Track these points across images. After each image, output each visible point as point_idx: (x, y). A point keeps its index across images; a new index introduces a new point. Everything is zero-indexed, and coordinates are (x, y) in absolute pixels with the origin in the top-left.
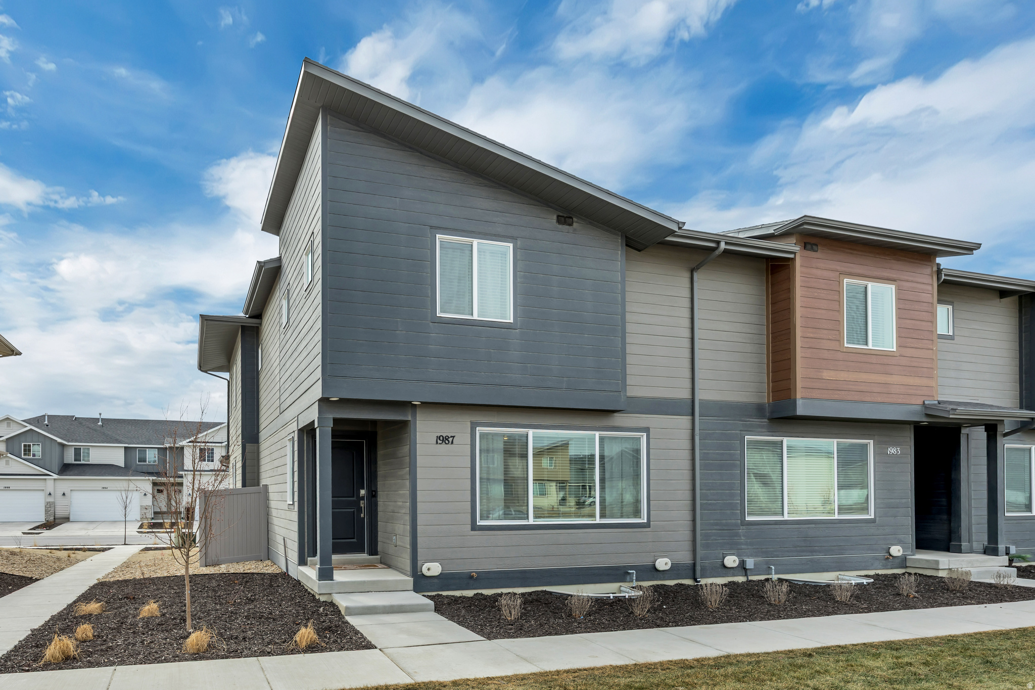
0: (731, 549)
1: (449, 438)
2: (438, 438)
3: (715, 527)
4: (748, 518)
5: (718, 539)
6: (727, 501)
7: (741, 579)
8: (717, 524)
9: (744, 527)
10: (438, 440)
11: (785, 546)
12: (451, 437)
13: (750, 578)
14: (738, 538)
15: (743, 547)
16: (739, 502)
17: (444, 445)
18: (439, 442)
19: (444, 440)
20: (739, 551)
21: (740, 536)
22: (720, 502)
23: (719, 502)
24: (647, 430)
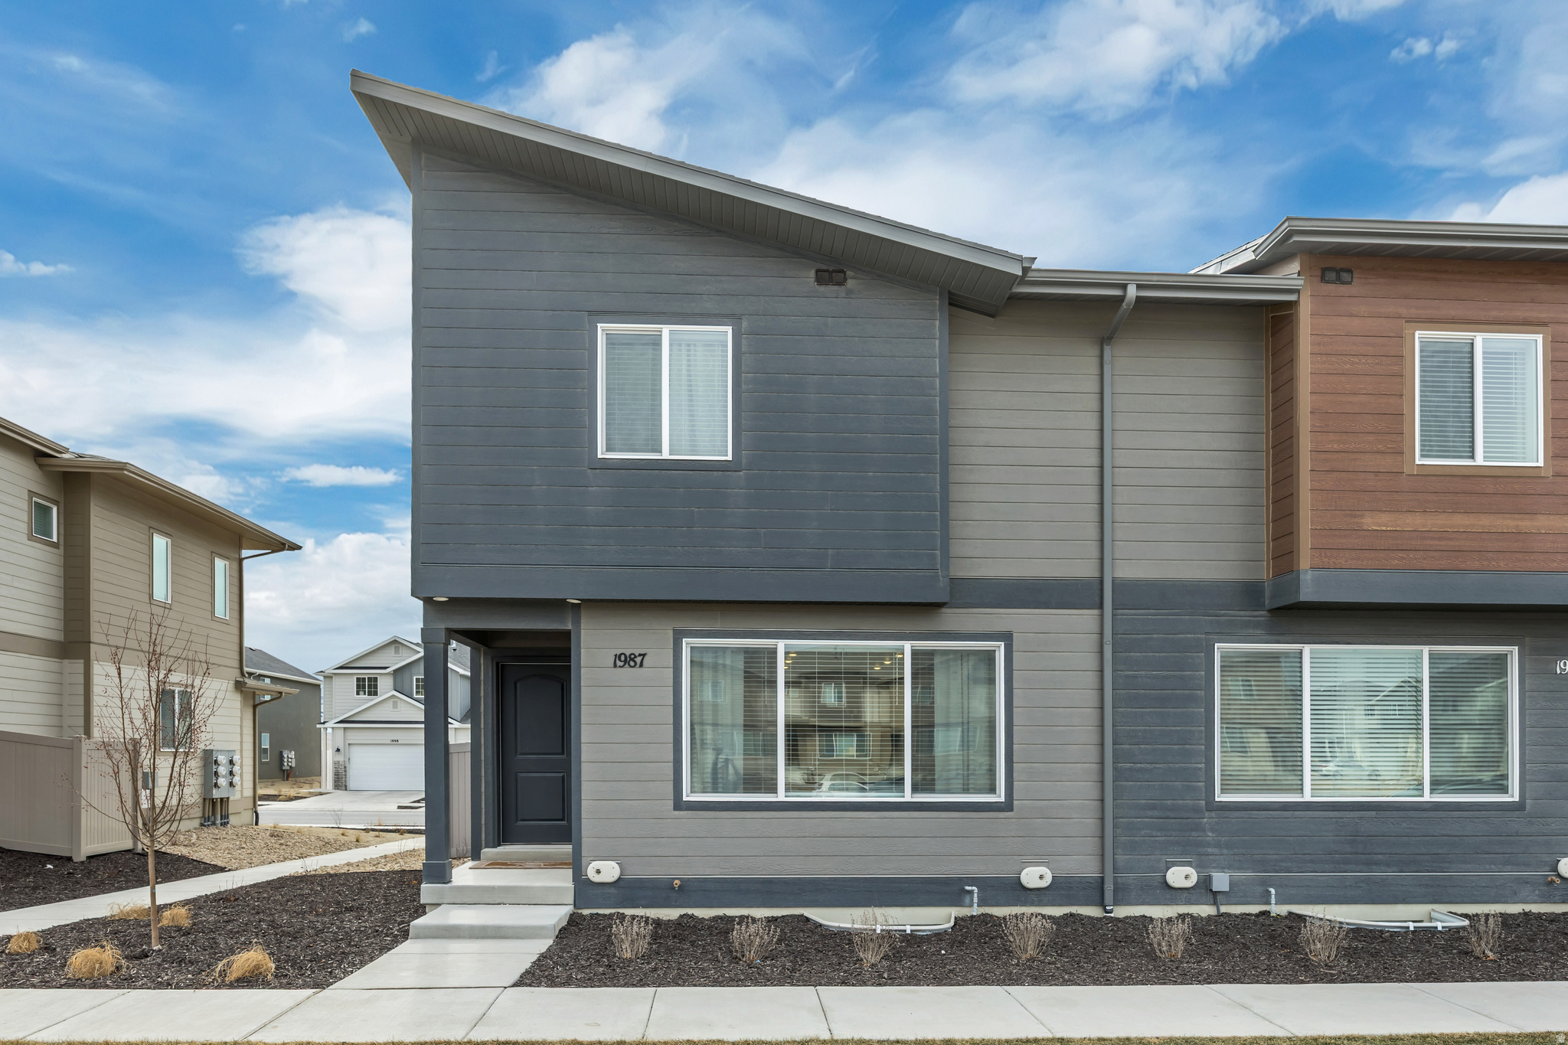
0: (1183, 854)
1: (635, 657)
2: (618, 657)
3: (1150, 813)
4: (1220, 798)
5: (1155, 834)
6: (1177, 766)
7: (1205, 910)
8: (1153, 808)
9: (1213, 814)
10: (617, 661)
11: (1306, 852)
12: (640, 655)
13: (1224, 909)
14: (1200, 834)
15: (1210, 850)
16: (1202, 766)
17: (627, 670)
18: (619, 663)
19: (627, 660)
20: (1203, 857)
21: (1204, 831)
22: (1161, 766)
23: (1158, 766)
24: (1007, 637)
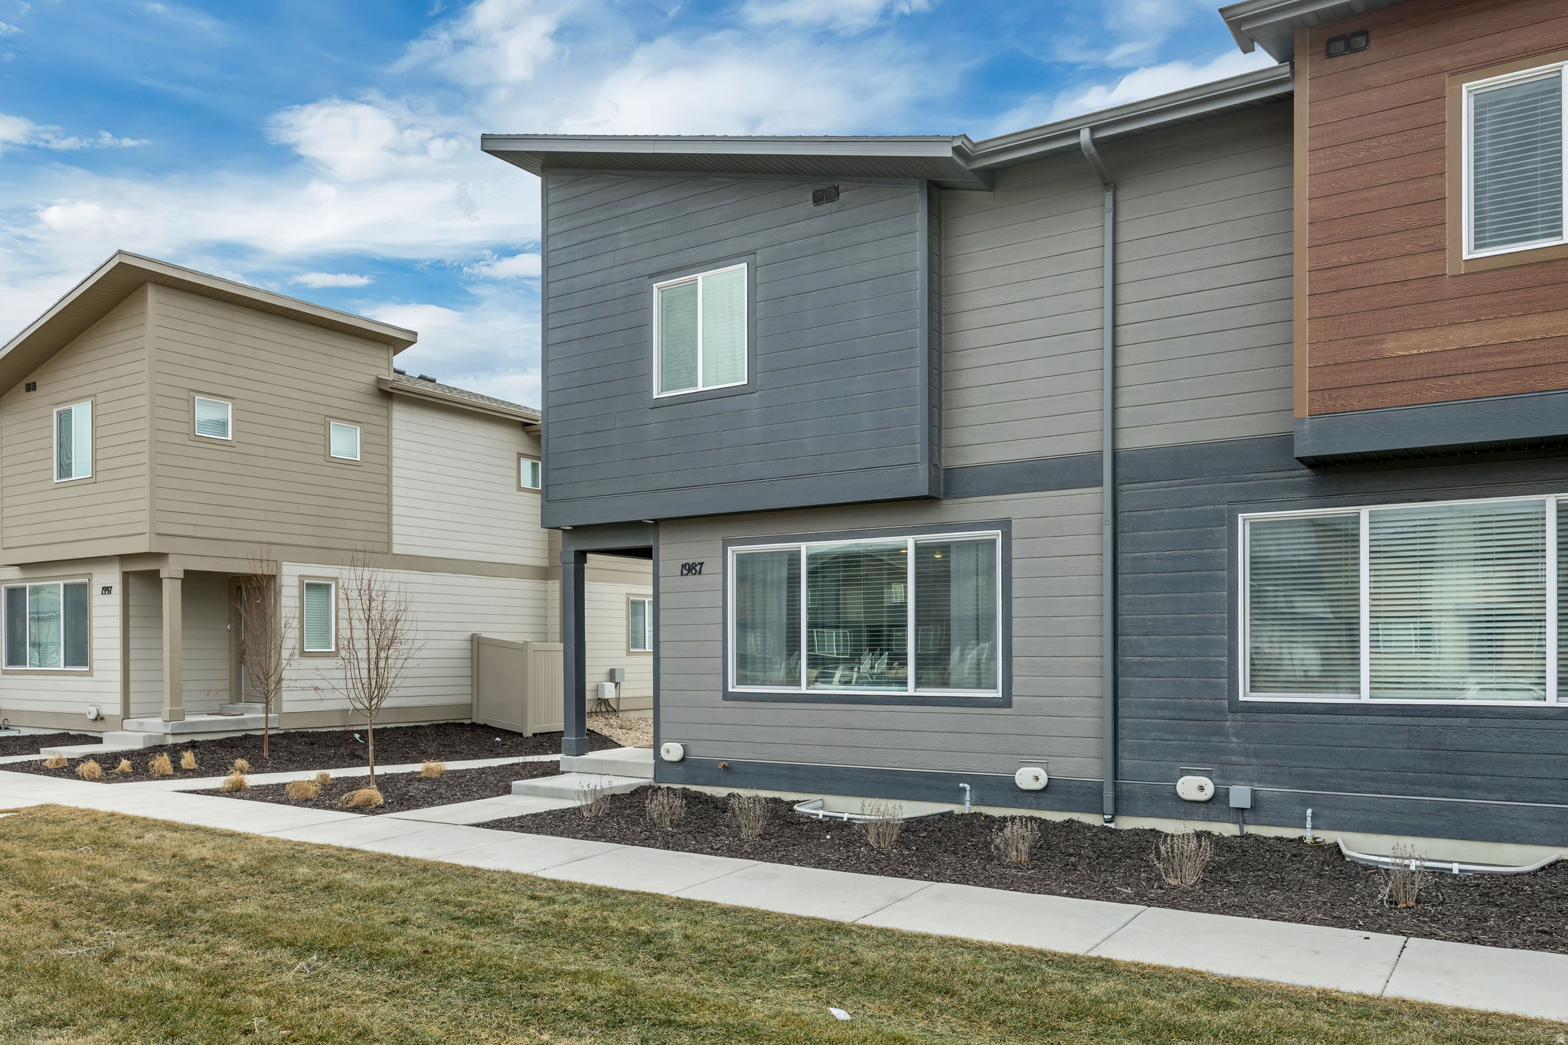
0: (1201, 761)
1: (696, 566)
2: (684, 566)
3: (1160, 713)
4: (1247, 697)
5: (1166, 737)
6: (1194, 659)
7: (1228, 829)
8: (1165, 707)
9: (1238, 716)
10: (684, 570)
11: (1364, 767)
12: (699, 564)
13: (1251, 829)
14: (1222, 739)
15: (1234, 759)
16: (1225, 659)
17: (690, 577)
18: (685, 572)
19: (691, 569)
20: (1225, 767)
21: (1227, 736)
22: (1174, 659)
23: (1171, 659)
24: (1005, 525)
